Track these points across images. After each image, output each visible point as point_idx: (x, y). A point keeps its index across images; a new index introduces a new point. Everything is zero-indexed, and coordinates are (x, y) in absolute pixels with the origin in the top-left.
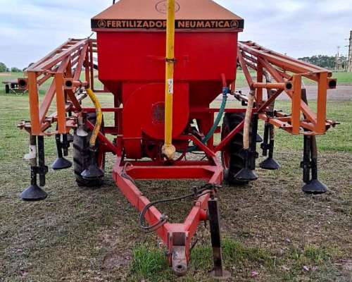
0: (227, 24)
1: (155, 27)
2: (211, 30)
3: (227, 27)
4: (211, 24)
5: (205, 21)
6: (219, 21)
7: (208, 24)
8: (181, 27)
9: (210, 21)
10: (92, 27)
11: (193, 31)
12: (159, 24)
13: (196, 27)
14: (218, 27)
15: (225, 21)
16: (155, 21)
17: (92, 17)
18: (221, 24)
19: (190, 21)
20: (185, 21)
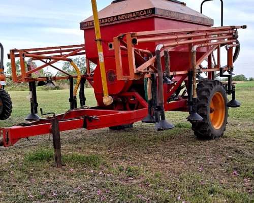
0: (145, 12)
1: (108, 22)
2: (137, 18)
3: (145, 15)
4: (136, 14)
5: (132, 13)
6: (140, 11)
7: (134, 15)
8: (120, 20)
9: (135, 12)
10: (81, 28)
11: (126, 21)
12: (109, 20)
13: (128, 18)
14: (140, 16)
15: (143, 11)
16: (107, 18)
17: (81, 22)
18: (142, 13)
19: (124, 14)
20: (122, 15)
